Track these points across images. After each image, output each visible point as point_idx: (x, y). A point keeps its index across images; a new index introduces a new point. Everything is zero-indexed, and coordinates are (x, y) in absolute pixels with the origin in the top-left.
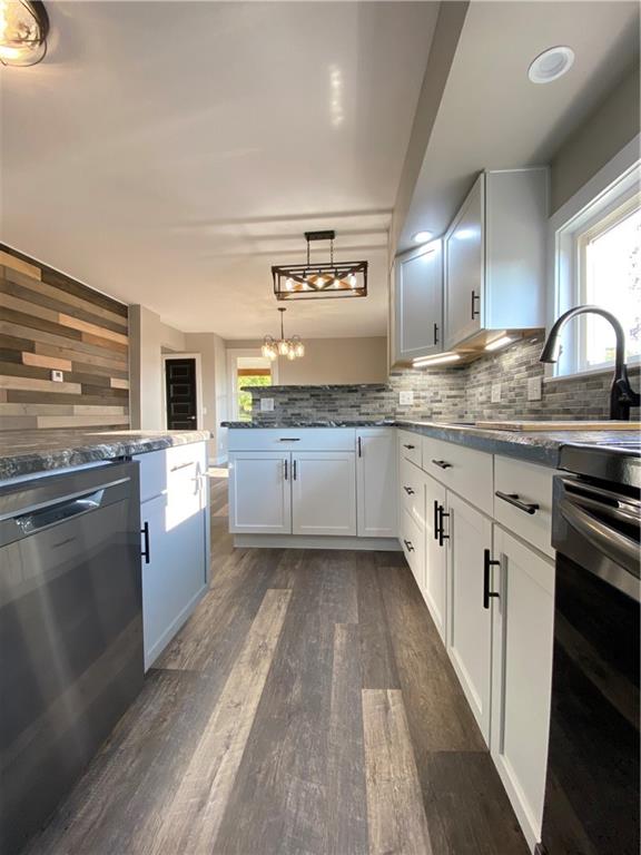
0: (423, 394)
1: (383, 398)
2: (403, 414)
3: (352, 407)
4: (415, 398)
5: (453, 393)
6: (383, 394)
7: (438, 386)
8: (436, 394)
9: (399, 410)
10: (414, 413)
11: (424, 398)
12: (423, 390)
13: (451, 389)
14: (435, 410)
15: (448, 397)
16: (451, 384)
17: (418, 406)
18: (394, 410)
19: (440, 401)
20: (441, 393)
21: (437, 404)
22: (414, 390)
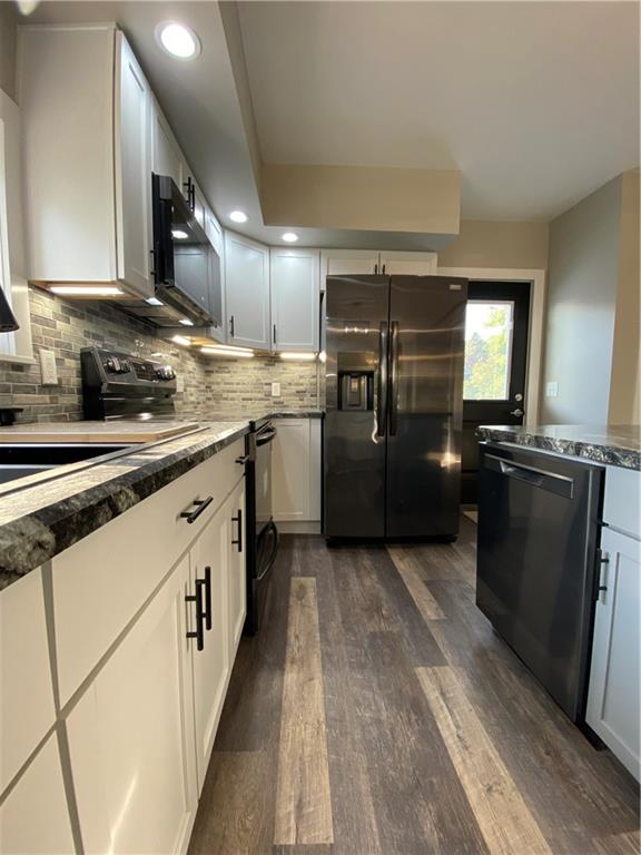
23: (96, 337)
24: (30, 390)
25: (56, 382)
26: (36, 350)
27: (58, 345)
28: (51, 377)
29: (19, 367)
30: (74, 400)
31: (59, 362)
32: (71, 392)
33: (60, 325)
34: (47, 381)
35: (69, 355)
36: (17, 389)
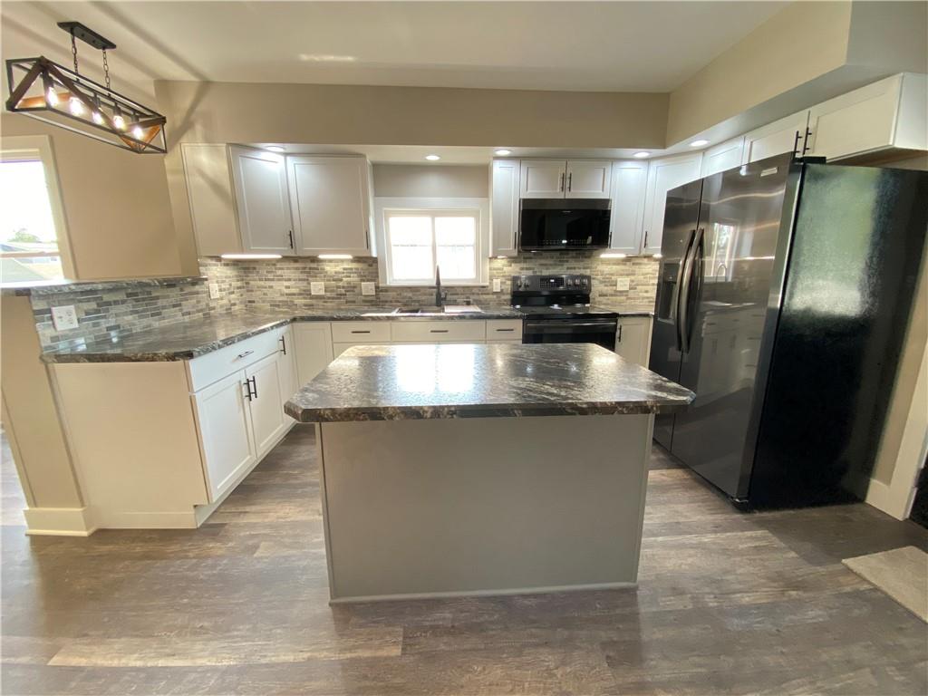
0: (223, 286)
1: (197, 293)
2: (214, 308)
3: (174, 306)
4: (220, 290)
5: (239, 284)
6: (197, 288)
7: (230, 277)
8: (230, 285)
9: (212, 305)
10: (222, 306)
11: (225, 290)
12: (223, 282)
13: (238, 281)
14: (233, 302)
15: (238, 288)
16: (237, 276)
17: (222, 299)
18: (207, 305)
19: (233, 293)
20: (233, 283)
21: (233, 296)
22: (217, 282)
23: (527, 269)
24: (488, 294)
25: (499, 290)
26: (491, 279)
27: (503, 276)
28: (497, 288)
29: (483, 287)
30: (509, 297)
31: (501, 283)
32: (507, 294)
33: (505, 269)
34: (495, 290)
35: (508, 280)
36: (482, 294)
